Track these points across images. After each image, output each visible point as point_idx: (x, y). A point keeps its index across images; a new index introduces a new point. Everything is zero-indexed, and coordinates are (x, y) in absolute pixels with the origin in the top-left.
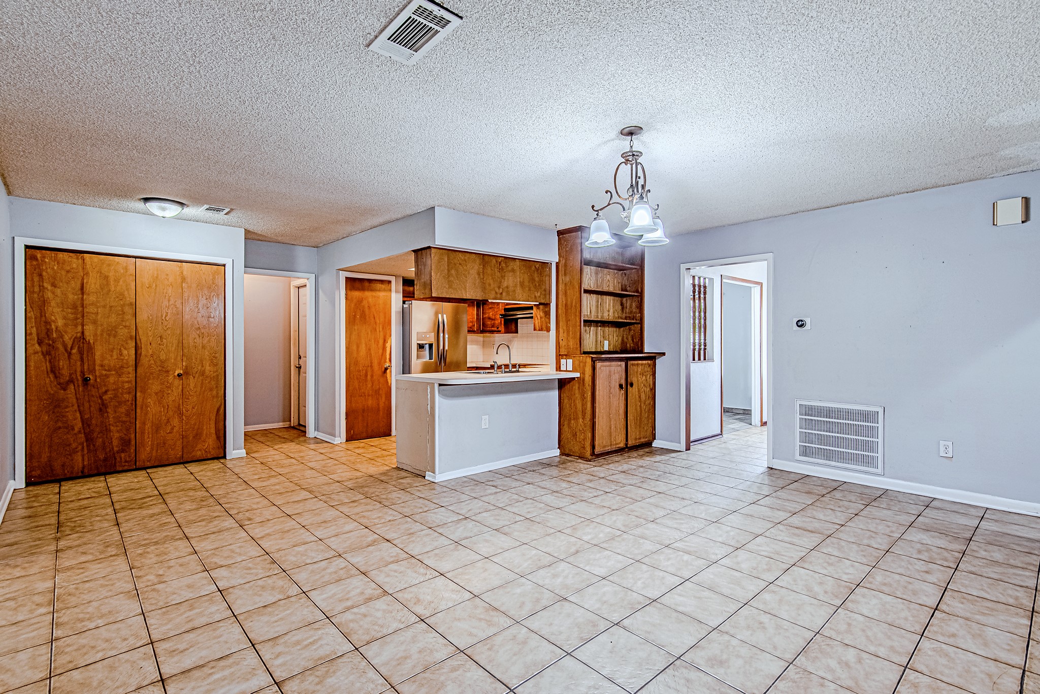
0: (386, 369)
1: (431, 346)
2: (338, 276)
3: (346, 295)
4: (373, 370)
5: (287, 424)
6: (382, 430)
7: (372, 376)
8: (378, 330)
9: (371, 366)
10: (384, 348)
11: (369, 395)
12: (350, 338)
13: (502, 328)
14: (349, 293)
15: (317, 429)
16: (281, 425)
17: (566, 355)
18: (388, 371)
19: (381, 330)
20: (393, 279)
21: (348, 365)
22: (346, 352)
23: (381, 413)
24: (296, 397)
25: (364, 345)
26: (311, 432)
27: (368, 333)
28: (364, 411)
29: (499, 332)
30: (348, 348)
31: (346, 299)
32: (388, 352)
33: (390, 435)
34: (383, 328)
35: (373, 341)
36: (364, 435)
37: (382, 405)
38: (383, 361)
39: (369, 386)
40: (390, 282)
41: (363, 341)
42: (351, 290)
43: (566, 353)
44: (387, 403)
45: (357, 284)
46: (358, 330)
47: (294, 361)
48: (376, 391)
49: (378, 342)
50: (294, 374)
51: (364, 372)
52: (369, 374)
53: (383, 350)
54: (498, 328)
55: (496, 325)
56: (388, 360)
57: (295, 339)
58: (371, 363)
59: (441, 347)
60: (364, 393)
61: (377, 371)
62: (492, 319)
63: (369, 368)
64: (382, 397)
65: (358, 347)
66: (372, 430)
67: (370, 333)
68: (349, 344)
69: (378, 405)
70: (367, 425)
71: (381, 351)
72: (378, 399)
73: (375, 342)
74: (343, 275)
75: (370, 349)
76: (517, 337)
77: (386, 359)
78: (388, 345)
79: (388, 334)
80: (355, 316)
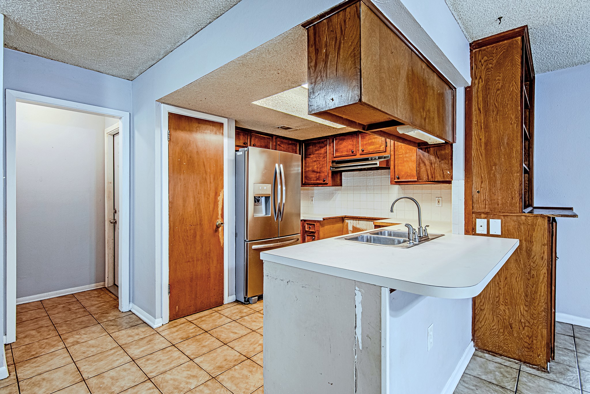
0: (218, 227)
1: (267, 198)
2: (159, 109)
3: (170, 135)
4: (202, 229)
5: (100, 285)
6: (213, 300)
7: (202, 236)
8: (208, 181)
9: (200, 224)
10: (216, 202)
11: (198, 260)
12: (174, 190)
13: (329, 180)
14: (173, 133)
15: (132, 299)
16: (93, 286)
17: (487, 213)
18: (220, 229)
19: (212, 181)
20: (224, 121)
21: (172, 225)
22: (170, 208)
23: (212, 280)
24: (111, 255)
25: (192, 199)
26: (125, 305)
27: (196, 184)
28: (191, 280)
29: (325, 184)
30: (171, 203)
31: (170, 140)
32: (220, 207)
33: (221, 304)
34: (214, 179)
35: (203, 193)
36: (192, 309)
37: (213, 270)
38: (214, 217)
39: (198, 248)
40: (221, 125)
41: (191, 194)
42: (176, 129)
43: (487, 210)
44: (219, 266)
45: (184, 124)
46: (184, 179)
47: (108, 216)
48: (206, 254)
49: (209, 195)
50: (109, 229)
51: (192, 231)
52: (198, 234)
53: (214, 205)
54: (324, 181)
55: (322, 178)
56: (220, 217)
57: (110, 192)
58: (201, 220)
59: (279, 201)
60: (192, 258)
61: (208, 229)
62: (317, 172)
63: (198, 227)
64: (213, 261)
65: (184, 201)
66: (202, 302)
67: (198, 184)
68: (173, 198)
69: (209, 270)
70: (196, 297)
71: (212, 206)
72: (208, 264)
73: (204, 194)
74: (166, 109)
75: (199, 204)
76: (341, 190)
77: (218, 214)
78: (220, 198)
79: (220, 185)
80: (180, 163)
